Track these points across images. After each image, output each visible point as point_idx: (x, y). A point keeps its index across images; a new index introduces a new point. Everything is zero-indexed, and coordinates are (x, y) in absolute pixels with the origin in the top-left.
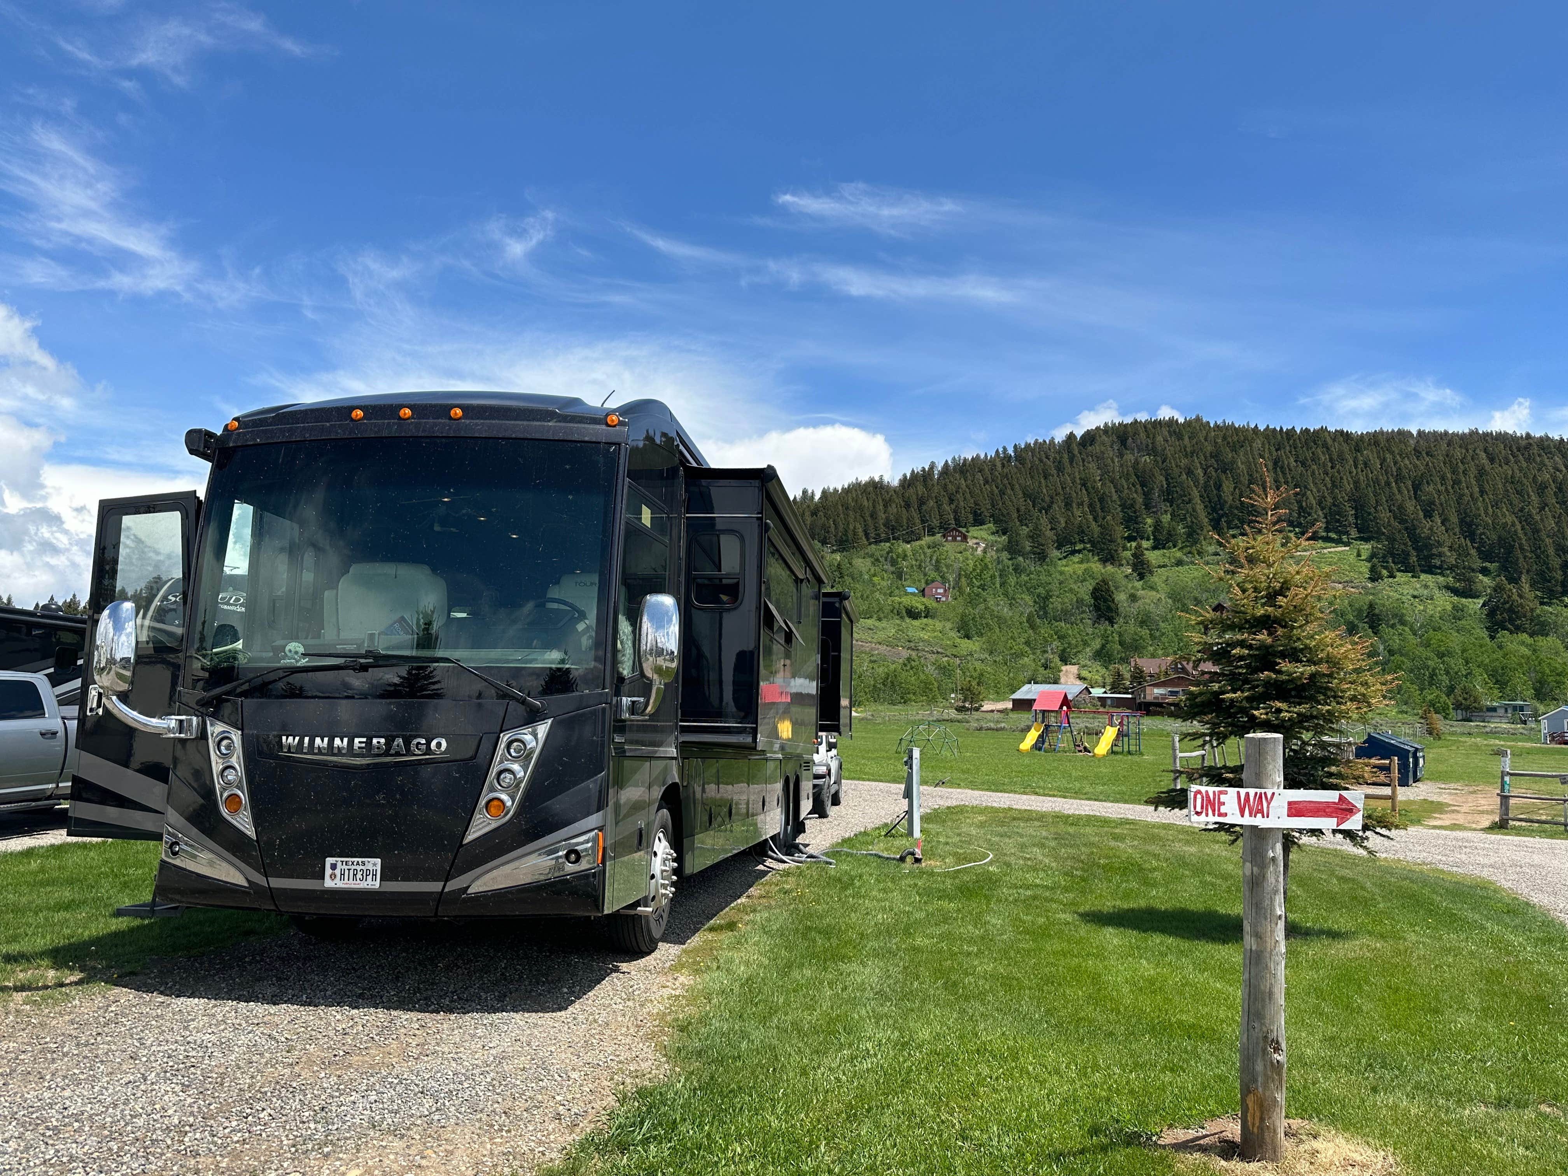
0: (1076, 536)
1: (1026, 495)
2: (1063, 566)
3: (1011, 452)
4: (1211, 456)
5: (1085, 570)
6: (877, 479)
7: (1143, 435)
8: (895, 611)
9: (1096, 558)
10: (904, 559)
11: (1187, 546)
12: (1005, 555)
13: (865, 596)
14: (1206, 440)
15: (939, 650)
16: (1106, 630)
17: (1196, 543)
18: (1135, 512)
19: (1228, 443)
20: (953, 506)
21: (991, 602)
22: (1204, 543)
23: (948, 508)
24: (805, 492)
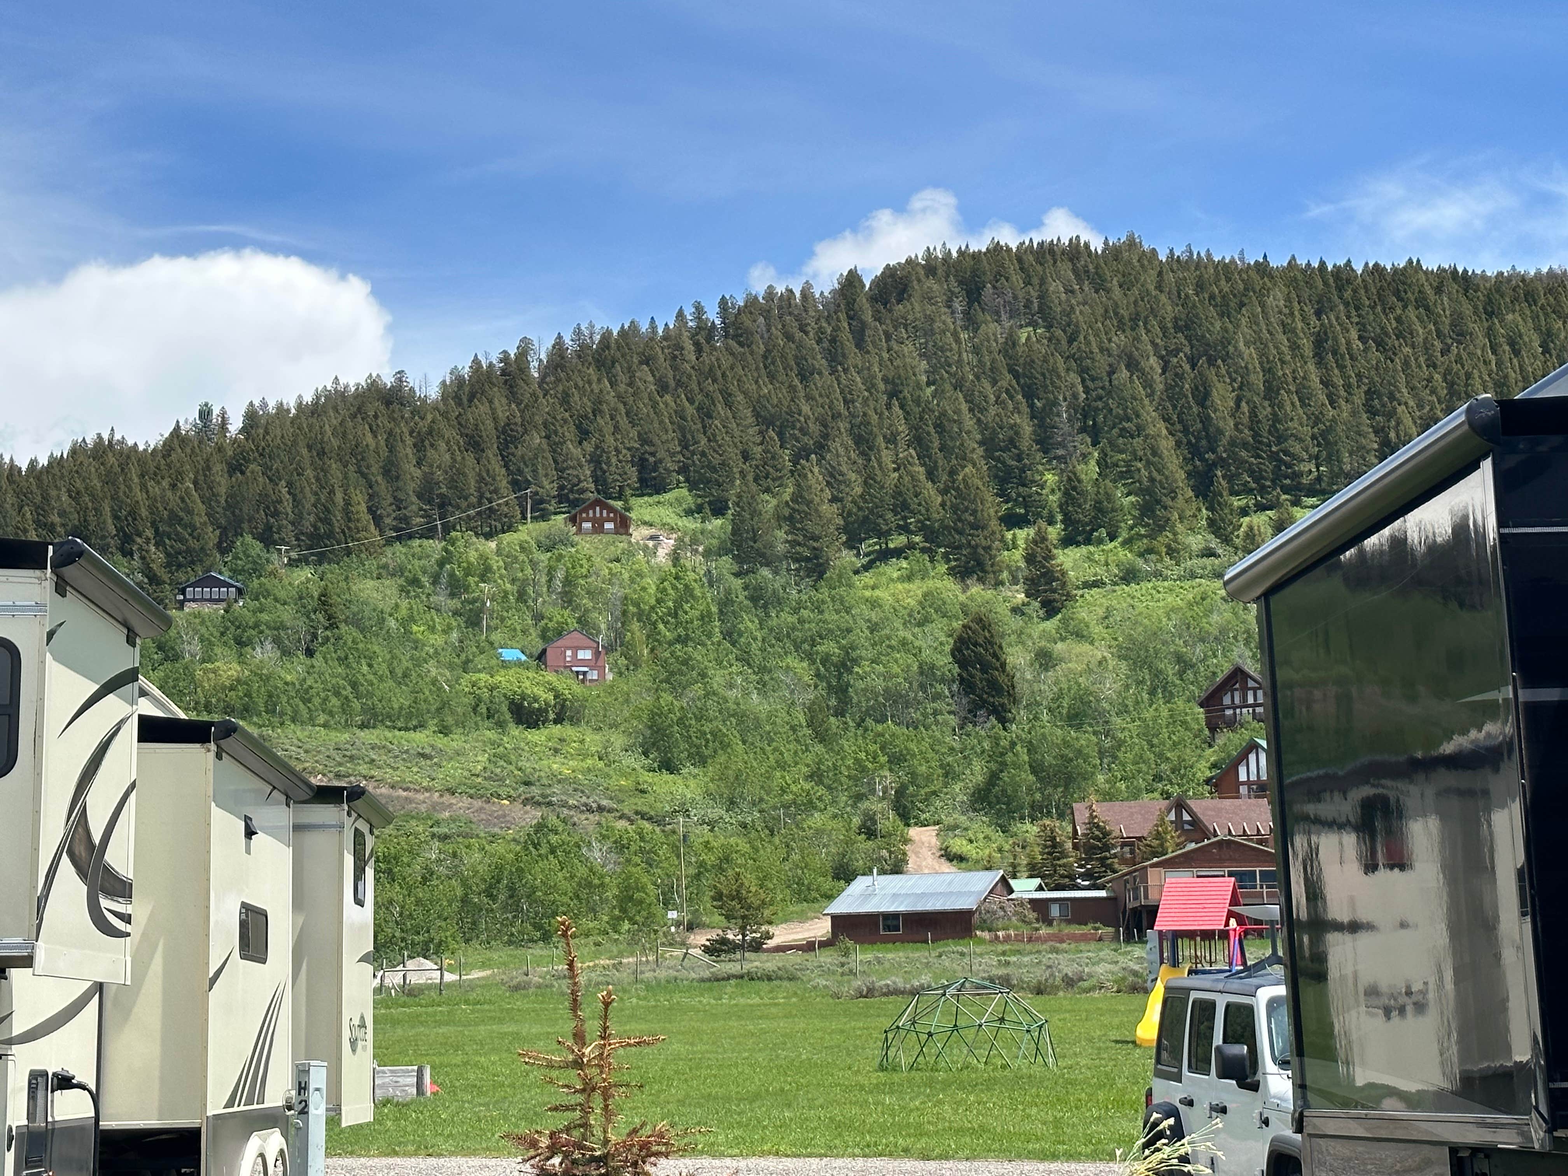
0: (889, 516)
1: (764, 420)
2: (865, 587)
3: (713, 315)
4: (1177, 328)
5: (925, 595)
6: (388, 380)
7: (1017, 279)
8: (483, 709)
9: (943, 568)
10: (483, 578)
11: (1141, 537)
12: (726, 563)
13: (399, 672)
14: (1159, 288)
15: (604, 802)
16: (996, 740)
17: (1162, 529)
18: (1019, 458)
19: (1212, 297)
20: (589, 447)
21: (718, 679)
22: (1179, 527)
23: (576, 452)
24: (205, 413)
